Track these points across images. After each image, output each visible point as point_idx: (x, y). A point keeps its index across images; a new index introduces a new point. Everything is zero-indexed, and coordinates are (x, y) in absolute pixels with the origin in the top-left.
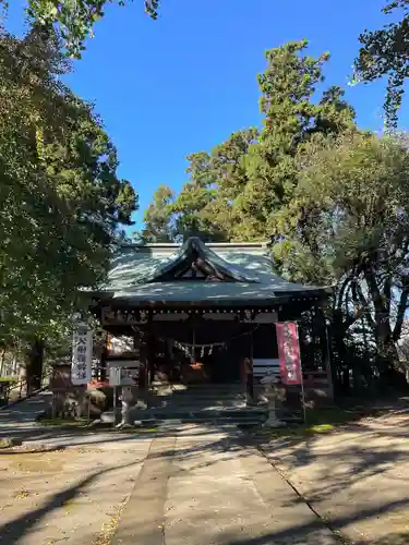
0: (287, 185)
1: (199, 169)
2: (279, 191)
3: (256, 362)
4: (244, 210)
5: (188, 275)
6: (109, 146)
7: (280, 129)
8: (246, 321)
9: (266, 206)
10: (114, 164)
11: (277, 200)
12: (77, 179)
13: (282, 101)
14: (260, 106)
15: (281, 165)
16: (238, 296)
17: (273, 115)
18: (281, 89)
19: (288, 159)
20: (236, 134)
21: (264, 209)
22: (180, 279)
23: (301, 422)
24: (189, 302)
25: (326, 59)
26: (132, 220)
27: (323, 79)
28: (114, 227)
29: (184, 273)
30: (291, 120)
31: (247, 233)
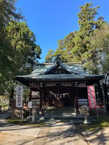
0: (88, 45)
1: (61, 44)
2: (85, 47)
3: (79, 100)
4: (74, 53)
5: (57, 72)
6: (33, 35)
7: (85, 29)
8: (76, 86)
9: (81, 52)
10: (35, 40)
11: (84, 50)
12: (23, 45)
13: (85, 21)
14: (78, 23)
15: (85, 39)
16: (73, 78)
17: (82, 25)
18: (84, 17)
19: (87, 37)
20: (71, 32)
21: (80, 53)
22: (54, 73)
23: (97, 122)
24: (56, 79)
25: (98, 8)
26: (40, 57)
27: (97, 14)
28: (35, 59)
29: (55, 71)
30: (88, 26)
31: (75, 61)
